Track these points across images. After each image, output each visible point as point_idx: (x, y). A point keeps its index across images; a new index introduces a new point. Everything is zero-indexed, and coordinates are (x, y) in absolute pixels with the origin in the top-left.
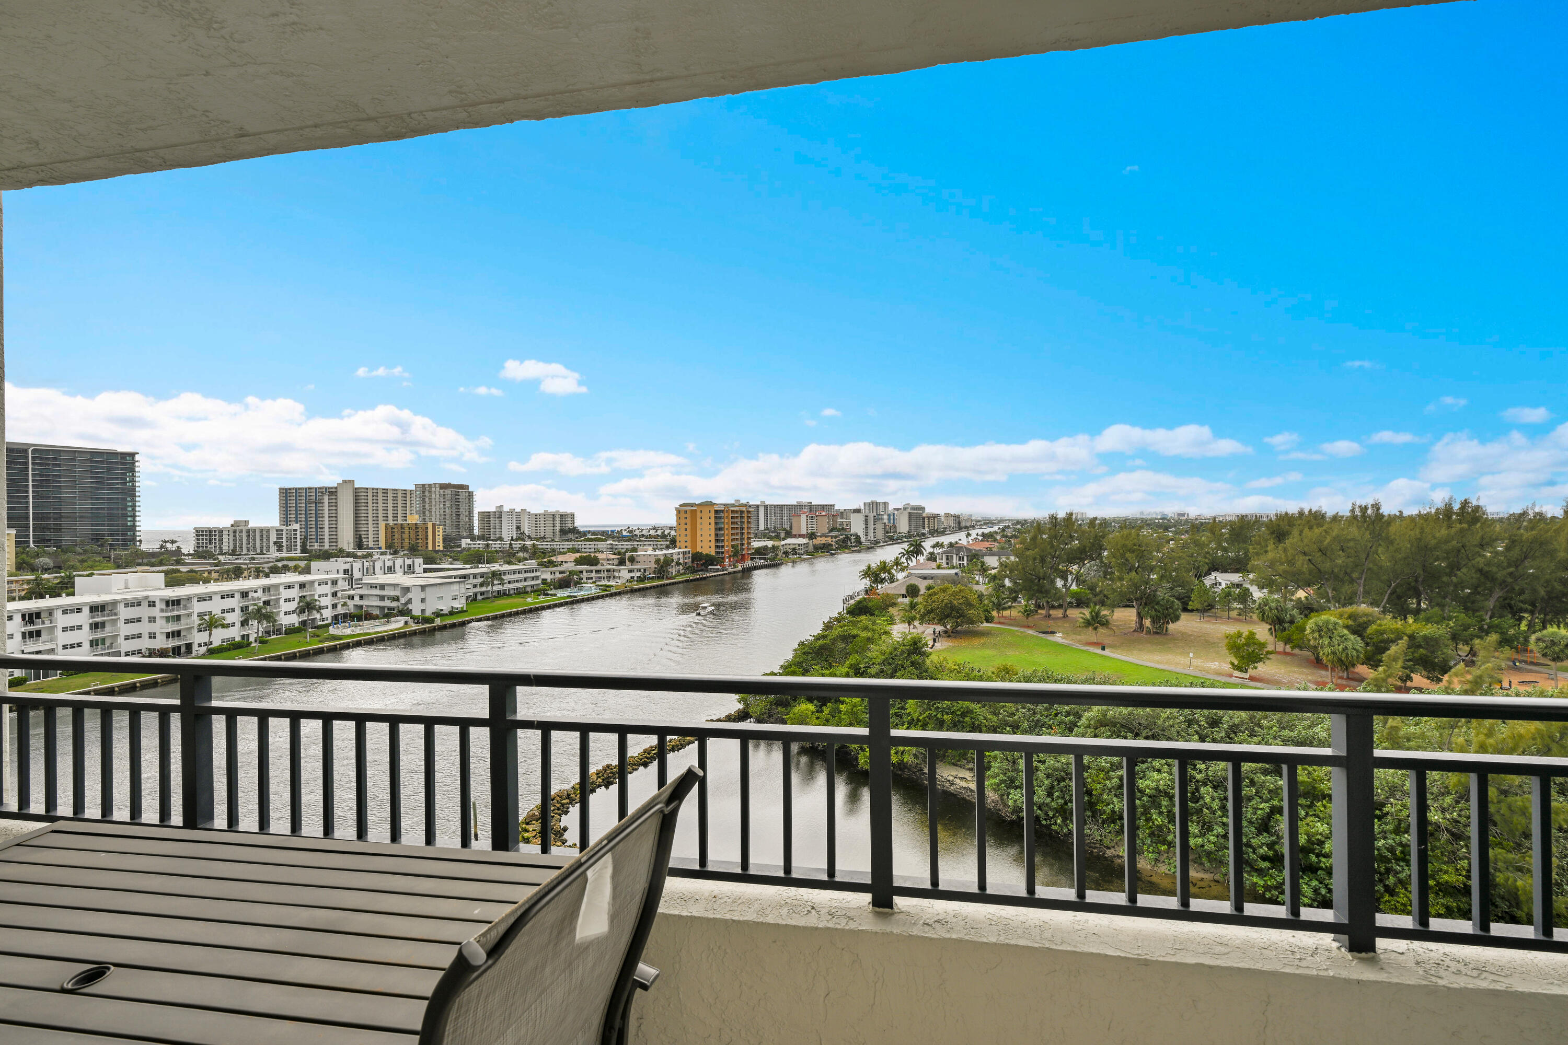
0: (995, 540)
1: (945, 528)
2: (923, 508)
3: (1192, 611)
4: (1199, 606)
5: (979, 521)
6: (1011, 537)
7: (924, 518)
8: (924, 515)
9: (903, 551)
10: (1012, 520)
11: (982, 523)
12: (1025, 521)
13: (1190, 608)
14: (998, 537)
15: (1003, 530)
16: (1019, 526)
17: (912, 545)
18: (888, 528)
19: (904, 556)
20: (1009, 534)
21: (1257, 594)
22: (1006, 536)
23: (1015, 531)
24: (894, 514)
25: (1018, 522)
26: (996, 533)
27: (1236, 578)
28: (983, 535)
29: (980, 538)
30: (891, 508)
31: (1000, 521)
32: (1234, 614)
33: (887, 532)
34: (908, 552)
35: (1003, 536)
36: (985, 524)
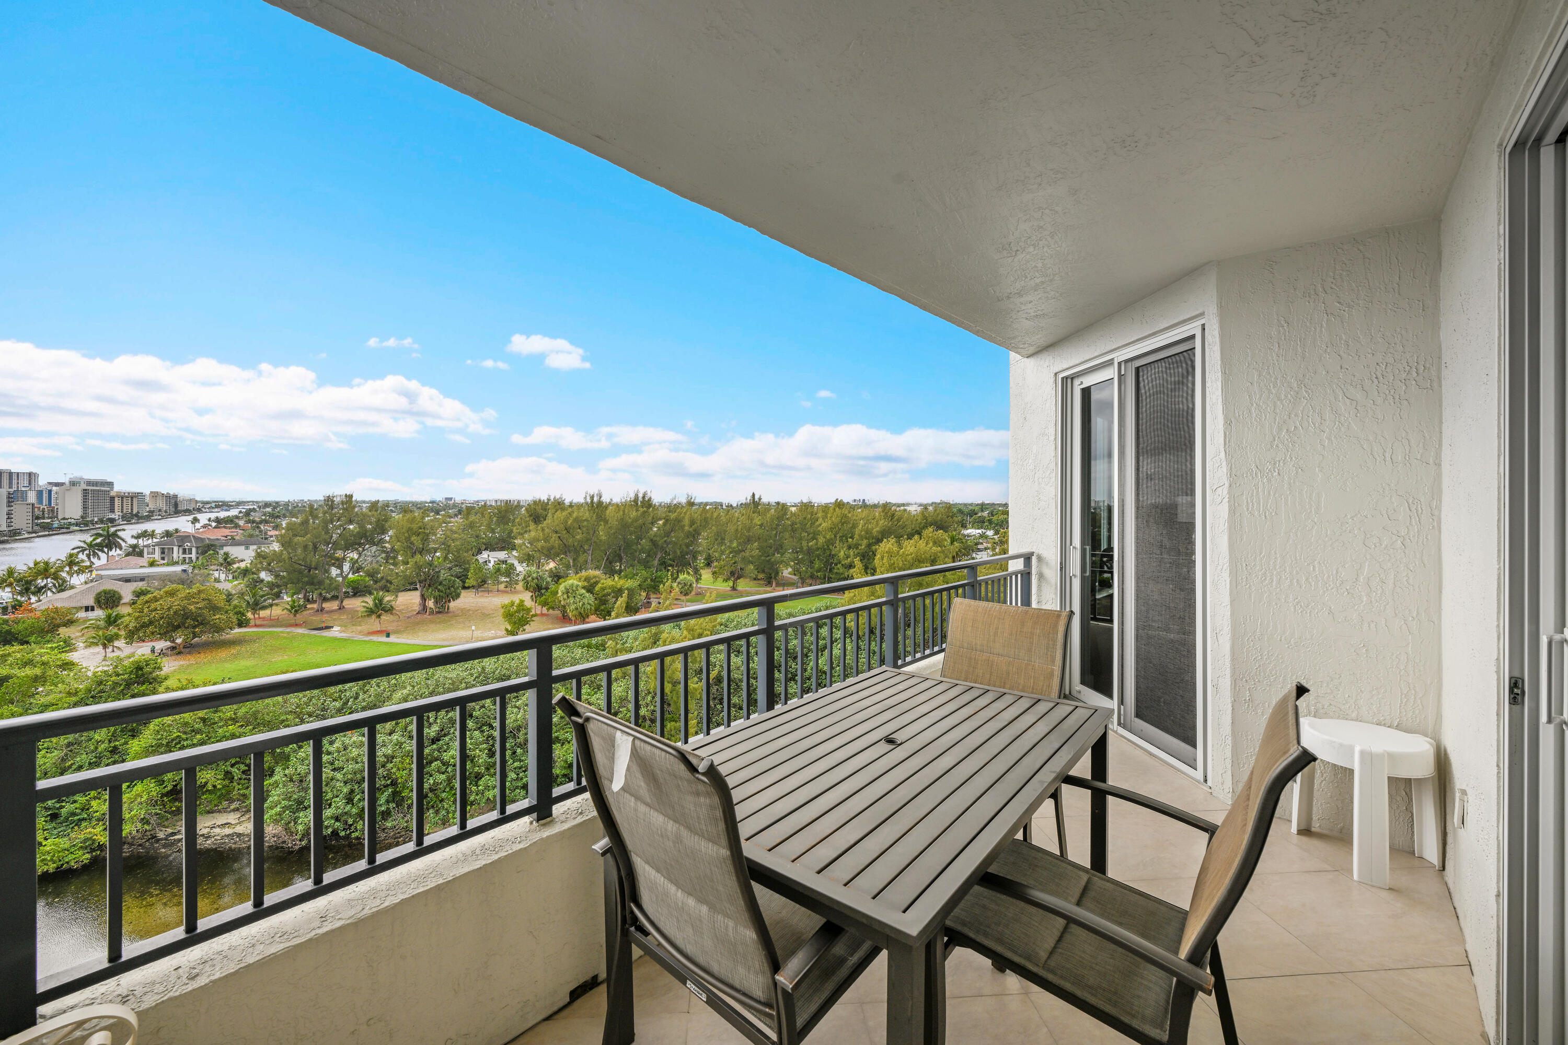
0: (237, 526)
1: (151, 512)
2: (111, 484)
3: (468, 588)
4: (474, 583)
5: (208, 503)
6: (261, 522)
7: (112, 499)
8: (112, 494)
9: (82, 545)
10: (257, 502)
11: (213, 505)
12: (277, 503)
13: (467, 585)
14: (241, 523)
15: (248, 513)
16: (269, 510)
17: (99, 535)
18: (37, 512)
19: (83, 551)
20: (257, 519)
21: (520, 568)
22: (253, 522)
23: (264, 515)
24: (50, 491)
25: (267, 505)
26: (237, 517)
27: (502, 555)
28: (218, 520)
29: (214, 524)
30: (42, 482)
31: (239, 504)
32: (502, 587)
33: (38, 518)
34: (91, 545)
35: (248, 522)
36: (217, 507)
